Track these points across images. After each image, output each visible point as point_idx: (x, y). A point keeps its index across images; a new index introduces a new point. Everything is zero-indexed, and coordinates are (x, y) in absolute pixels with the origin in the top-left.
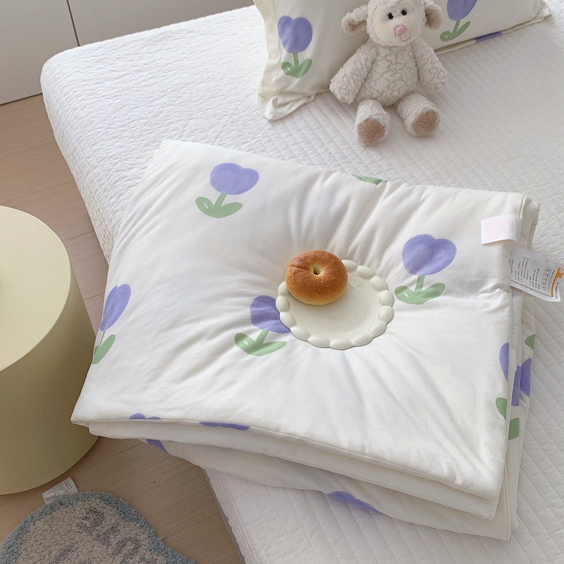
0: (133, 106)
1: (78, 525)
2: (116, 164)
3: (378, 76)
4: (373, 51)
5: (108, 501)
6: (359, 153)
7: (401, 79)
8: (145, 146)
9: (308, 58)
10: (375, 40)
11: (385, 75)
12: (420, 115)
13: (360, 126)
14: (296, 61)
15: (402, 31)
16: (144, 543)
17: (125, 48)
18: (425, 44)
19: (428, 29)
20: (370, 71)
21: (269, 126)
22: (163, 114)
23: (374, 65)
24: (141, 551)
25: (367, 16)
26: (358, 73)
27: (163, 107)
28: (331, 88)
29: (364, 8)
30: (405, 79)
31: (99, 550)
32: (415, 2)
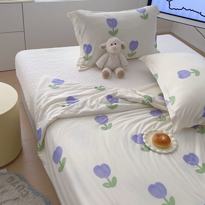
1: (6, 180)
2: (34, 76)
3: (109, 61)
4: (108, 55)
5: (17, 175)
7: (115, 62)
9: (91, 55)
10: (108, 51)
11: (111, 61)
12: (119, 71)
14: (87, 56)
15: (114, 49)
16: (26, 187)
17: (41, 51)
18: (122, 54)
19: (122, 50)
20: (107, 60)
21: (79, 72)
22: (49, 67)
23: (108, 58)
24: (25, 189)
25: (106, 45)
26: (103, 60)
27: (49, 65)
28: (96, 64)
31: (12, 187)
32: (119, 42)
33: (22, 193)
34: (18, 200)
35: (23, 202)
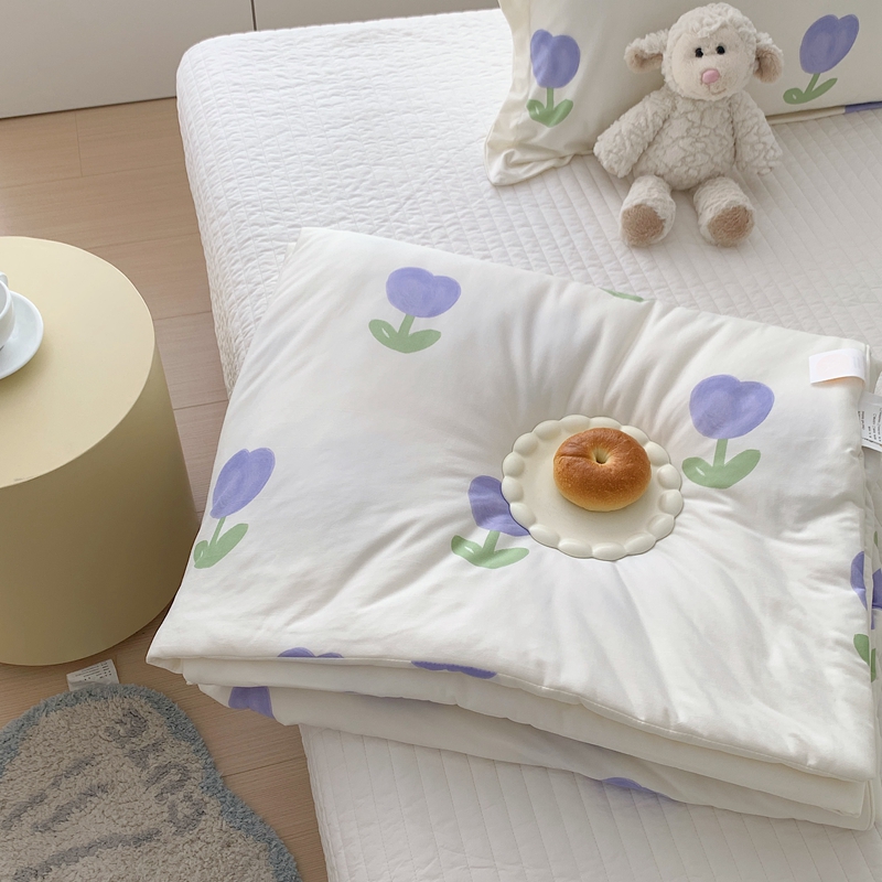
0: (297, 133)
1: (107, 729)
2: (252, 214)
3: (671, 141)
4: (668, 103)
5: (157, 704)
6: (618, 253)
8: (300, 194)
9: (569, 99)
10: (672, 86)
11: (681, 142)
12: (723, 211)
13: (627, 213)
14: (550, 101)
15: (713, 78)
16: (194, 775)
17: (305, 44)
20: (659, 132)
22: (338, 151)
23: (666, 125)
24: (189, 786)
25: (665, 48)
26: (639, 132)
27: (341, 141)
28: (596, 150)
29: (662, 35)
30: (712, 152)
31: (130, 771)
32: (742, 36)
33: (173, 807)
34: (153, 844)
35: (176, 858)
